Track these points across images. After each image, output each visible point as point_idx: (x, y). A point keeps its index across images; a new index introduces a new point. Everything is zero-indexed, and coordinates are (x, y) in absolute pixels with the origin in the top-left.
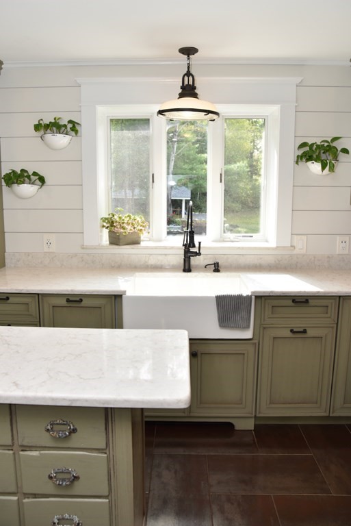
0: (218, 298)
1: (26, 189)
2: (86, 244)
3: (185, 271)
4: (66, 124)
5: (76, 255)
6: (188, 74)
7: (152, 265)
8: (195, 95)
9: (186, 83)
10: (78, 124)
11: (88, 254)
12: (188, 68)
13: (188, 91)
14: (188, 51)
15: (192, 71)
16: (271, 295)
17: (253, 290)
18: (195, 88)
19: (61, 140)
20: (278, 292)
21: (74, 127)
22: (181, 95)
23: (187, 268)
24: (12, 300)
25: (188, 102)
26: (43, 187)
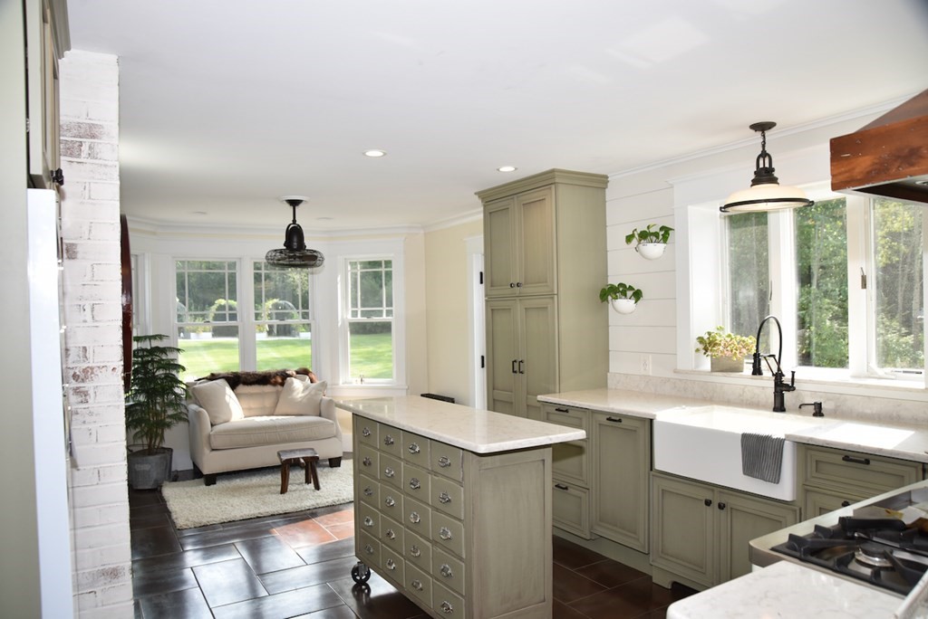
0: (746, 437)
1: (625, 304)
2: (678, 368)
3: (775, 410)
4: (658, 231)
5: (669, 379)
6: (764, 154)
7: (747, 400)
8: (774, 180)
9: (761, 166)
10: (671, 229)
11: (680, 380)
12: (764, 146)
13: (765, 175)
14: (762, 127)
15: (768, 150)
16: (810, 443)
17: (788, 433)
18: (773, 170)
19: (654, 249)
20: (819, 440)
21: (665, 234)
22: (755, 182)
23: (778, 405)
24: (571, 412)
25: (765, 191)
26: (639, 302)
